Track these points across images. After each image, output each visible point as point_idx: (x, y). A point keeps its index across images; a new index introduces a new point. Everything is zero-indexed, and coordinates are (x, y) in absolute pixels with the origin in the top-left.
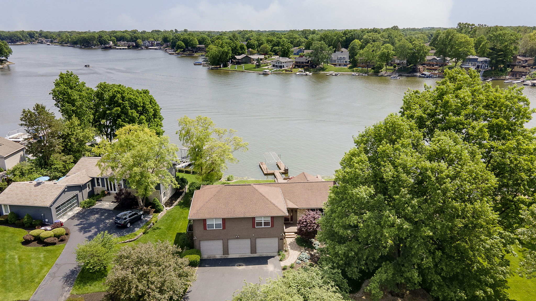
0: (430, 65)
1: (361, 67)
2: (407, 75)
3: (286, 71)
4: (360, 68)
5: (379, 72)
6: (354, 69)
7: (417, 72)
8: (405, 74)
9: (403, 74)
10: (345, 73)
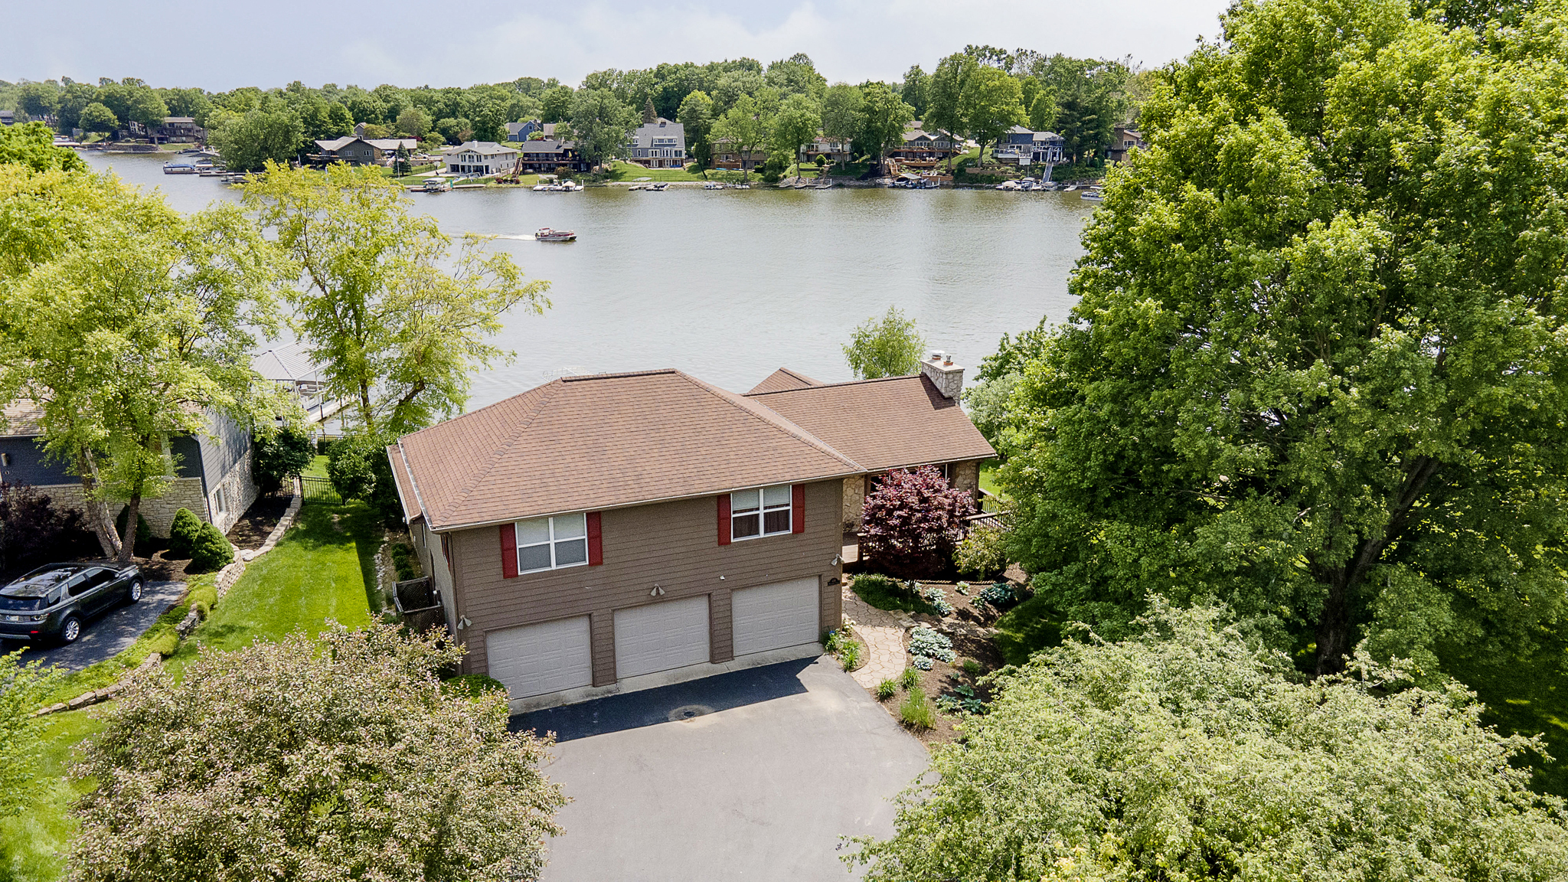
0: (914, 155)
1: (725, 166)
2: (857, 183)
3: (499, 181)
4: (723, 171)
5: (777, 180)
6: (707, 172)
7: (882, 176)
8: (852, 183)
9: (847, 183)
10: (681, 183)
